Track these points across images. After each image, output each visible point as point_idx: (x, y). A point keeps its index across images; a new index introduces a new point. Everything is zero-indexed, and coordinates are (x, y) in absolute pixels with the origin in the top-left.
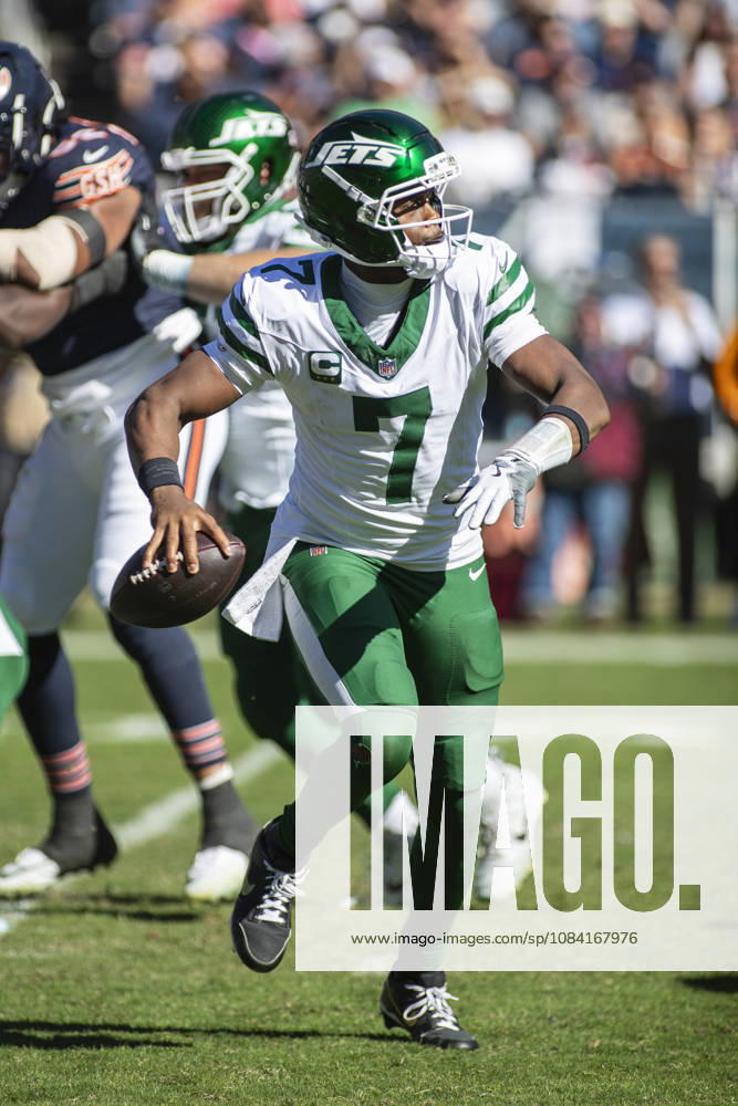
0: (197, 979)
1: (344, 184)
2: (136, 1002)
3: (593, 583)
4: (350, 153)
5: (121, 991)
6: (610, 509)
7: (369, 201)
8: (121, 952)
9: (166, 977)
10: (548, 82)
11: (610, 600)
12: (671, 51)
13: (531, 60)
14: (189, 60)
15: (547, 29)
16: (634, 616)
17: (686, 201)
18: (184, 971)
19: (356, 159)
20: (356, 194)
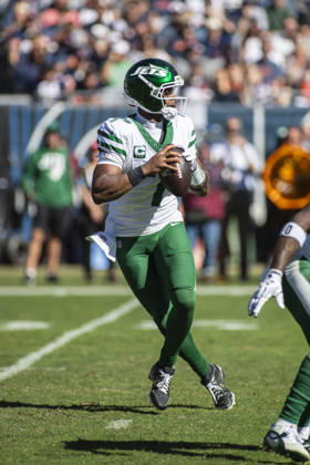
0: (40, 430)
1: (146, 82)
2: (14, 441)
4: (149, 71)
5: (8, 436)
7: (155, 88)
8: (8, 420)
9: (27, 430)
10: (186, 54)
12: (236, 40)
13: (179, 45)
14: (35, 44)
15: (186, 31)
17: (243, 103)
18: (35, 427)
19: (151, 73)
20: (150, 85)
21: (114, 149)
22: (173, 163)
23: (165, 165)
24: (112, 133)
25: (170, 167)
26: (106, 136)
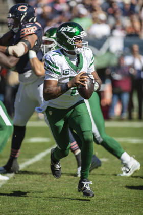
0: (45, 189)
1: (65, 35)
3: (122, 112)
4: (67, 29)
6: (126, 97)
7: (70, 39)
10: (113, 14)
11: (125, 115)
12: (137, 8)
13: (110, 10)
14: (44, 10)
15: (113, 4)
16: (130, 118)
17: (140, 37)
20: (67, 37)
21: (55, 72)
22: (83, 82)
23: (79, 82)
24: (53, 63)
25: (82, 83)
26: (50, 64)
